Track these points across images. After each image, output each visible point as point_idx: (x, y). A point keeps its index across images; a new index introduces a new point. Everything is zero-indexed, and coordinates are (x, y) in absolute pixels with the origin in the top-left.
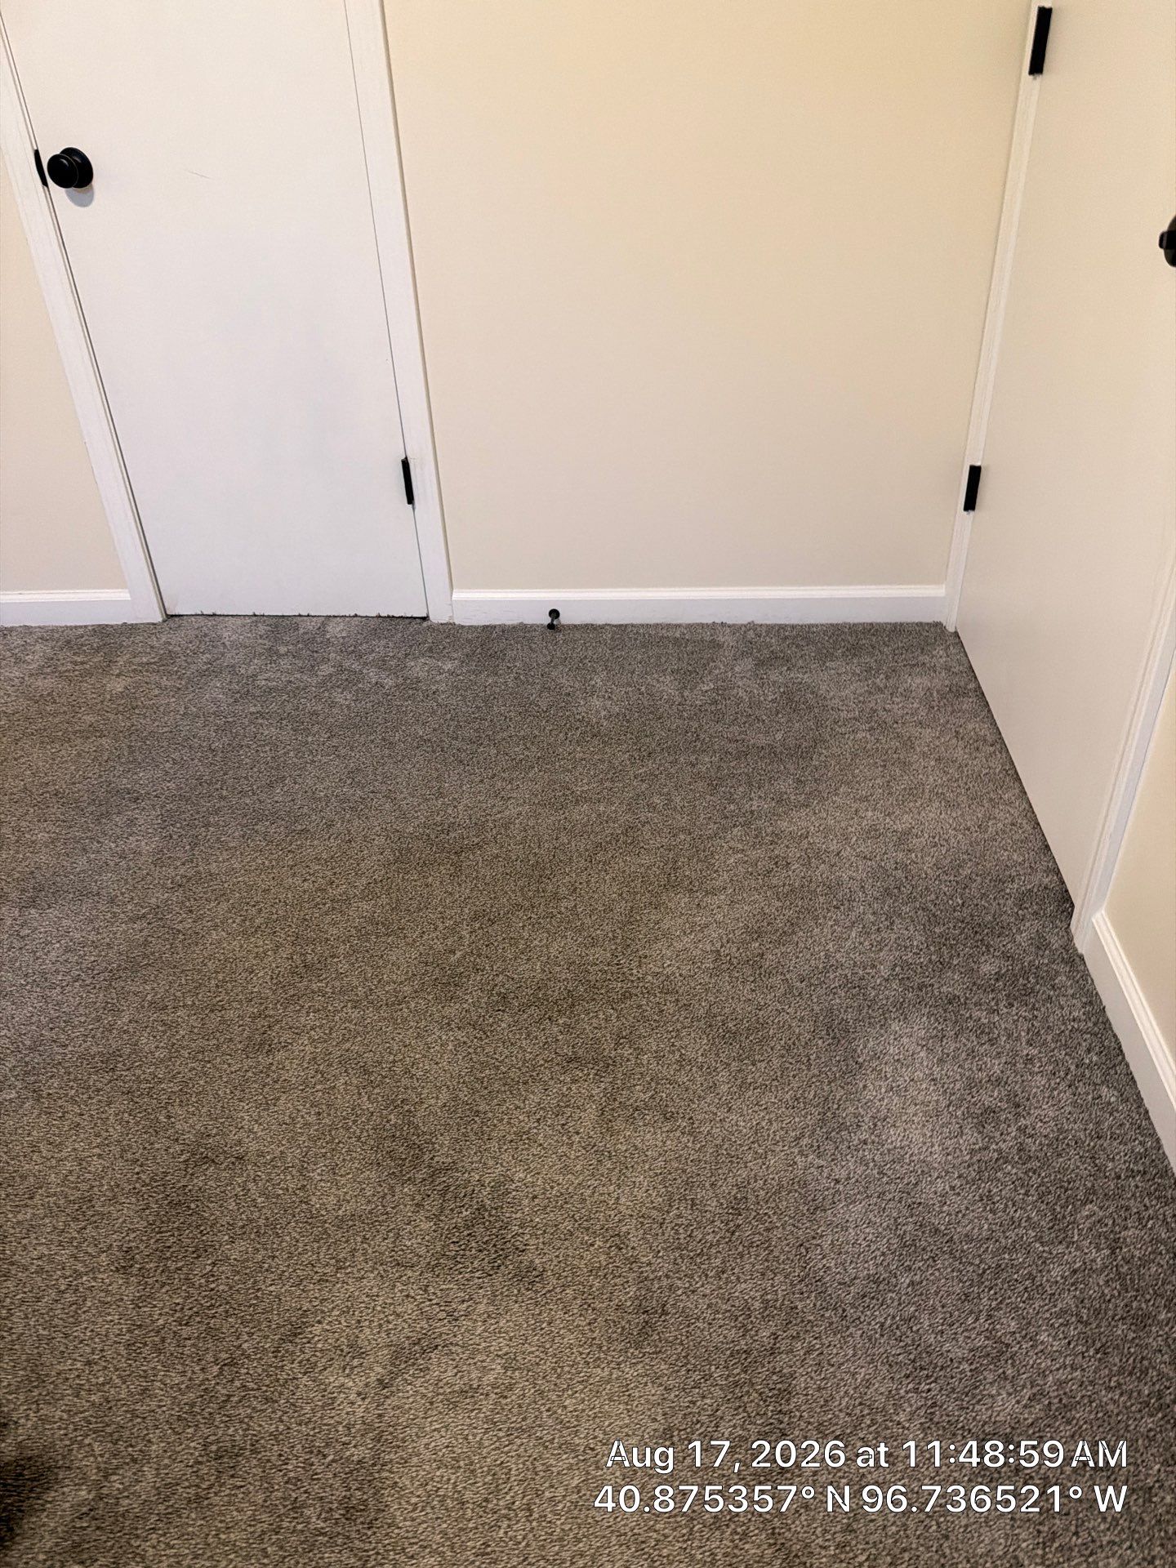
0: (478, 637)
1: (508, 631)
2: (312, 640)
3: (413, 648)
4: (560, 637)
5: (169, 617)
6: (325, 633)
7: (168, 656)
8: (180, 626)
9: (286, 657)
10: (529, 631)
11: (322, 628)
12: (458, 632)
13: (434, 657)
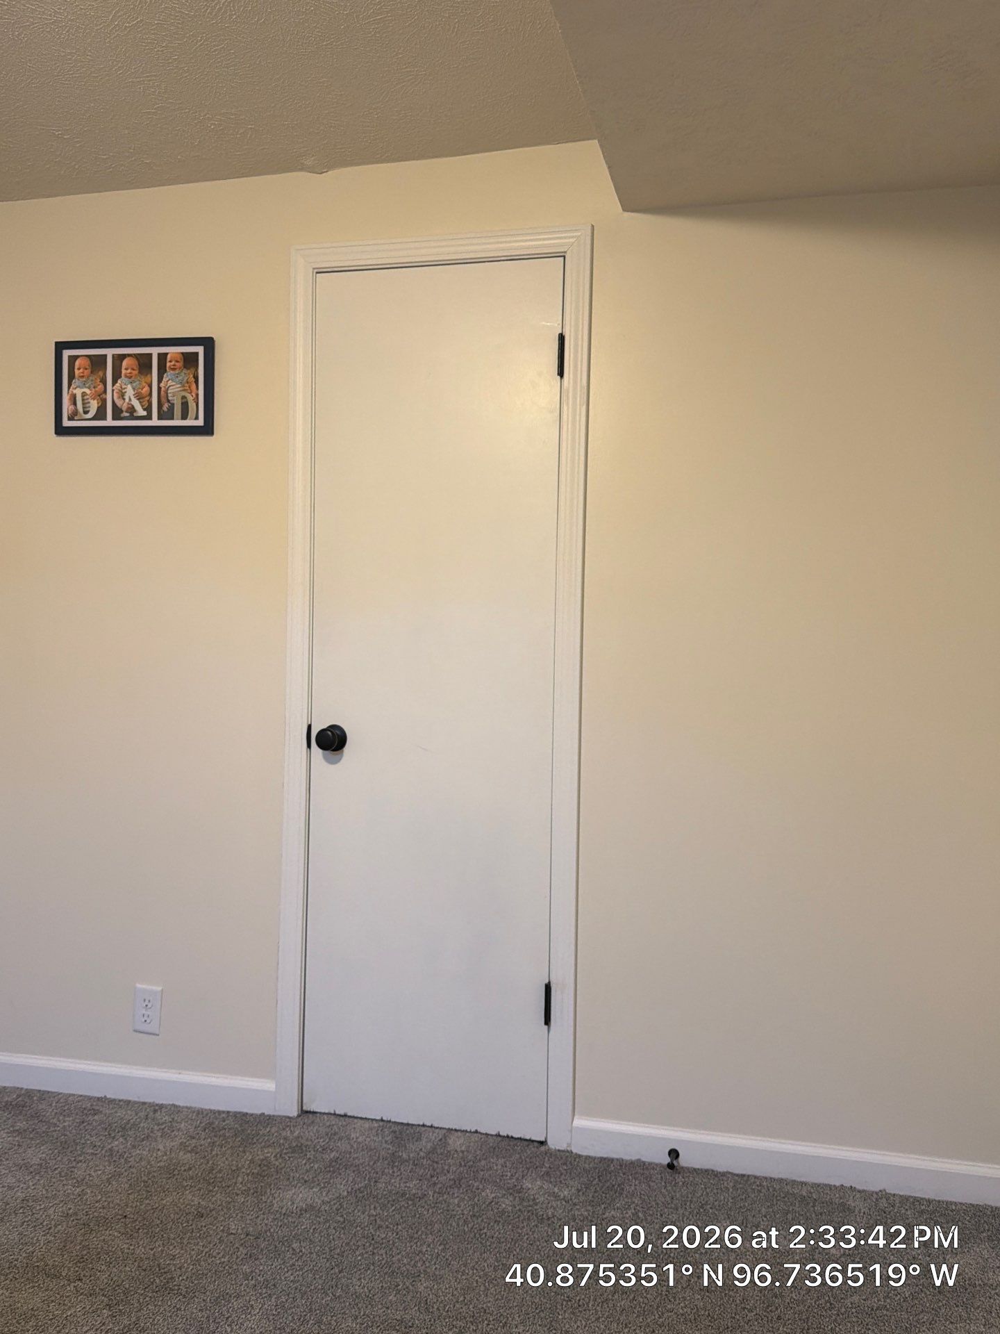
0: (596, 1168)
1: (626, 1166)
2: (433, 1150)
3: (531, 1170)
4: (680, 1179)
5: (304, 1113)
6: (446, 1144)
7: (299, 1149)
8: (313, 1122)
9: (407, 1164)
10: (647, 1168)
11: (443, 1140)
12: (575, 1160)
13: (551, 1182)
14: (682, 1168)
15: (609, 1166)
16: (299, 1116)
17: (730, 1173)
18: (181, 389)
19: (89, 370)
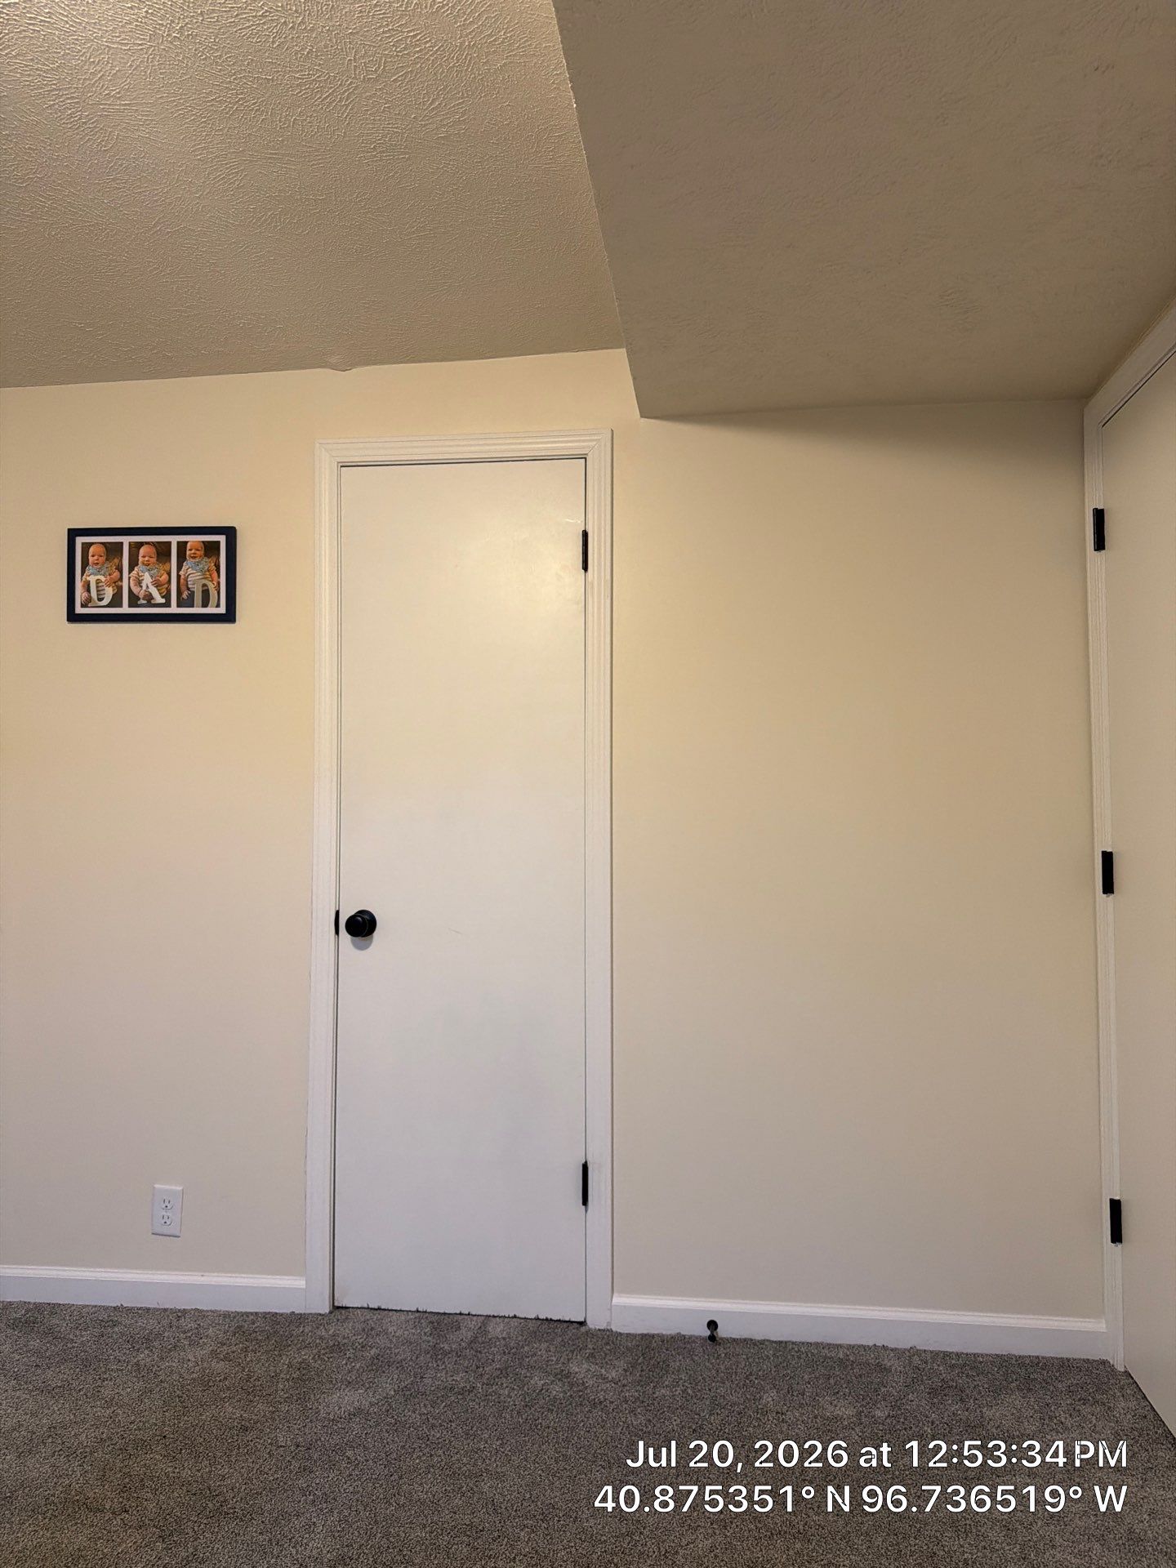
0: (638, 1346)
1: (668, 1342)
2: (474, 1340)
3: (575, 1353)
4: (721, 1351)
5: (336, 1308)
6: (486, 1332)
7: (338, 1348)
8: (347, 1318)
9: (450, 1355)
10: (689, 1342)
11: (483, 1328)
12: (617, 1339)
13: (597, 1364)
14: (722, 1339)
15: (650, 1342)
16: (331, 1312)
17: (768, 1340)
18: (201, 577)
19: (104, 558)
